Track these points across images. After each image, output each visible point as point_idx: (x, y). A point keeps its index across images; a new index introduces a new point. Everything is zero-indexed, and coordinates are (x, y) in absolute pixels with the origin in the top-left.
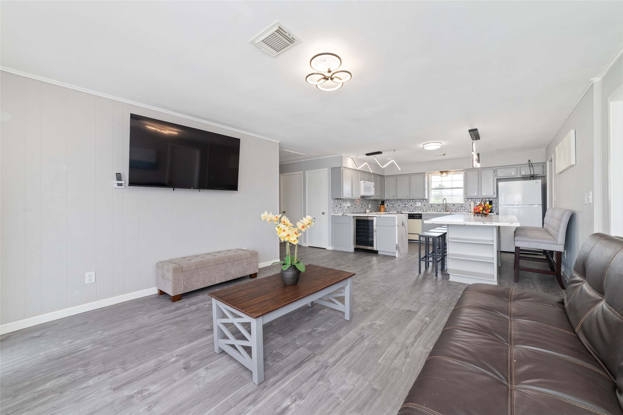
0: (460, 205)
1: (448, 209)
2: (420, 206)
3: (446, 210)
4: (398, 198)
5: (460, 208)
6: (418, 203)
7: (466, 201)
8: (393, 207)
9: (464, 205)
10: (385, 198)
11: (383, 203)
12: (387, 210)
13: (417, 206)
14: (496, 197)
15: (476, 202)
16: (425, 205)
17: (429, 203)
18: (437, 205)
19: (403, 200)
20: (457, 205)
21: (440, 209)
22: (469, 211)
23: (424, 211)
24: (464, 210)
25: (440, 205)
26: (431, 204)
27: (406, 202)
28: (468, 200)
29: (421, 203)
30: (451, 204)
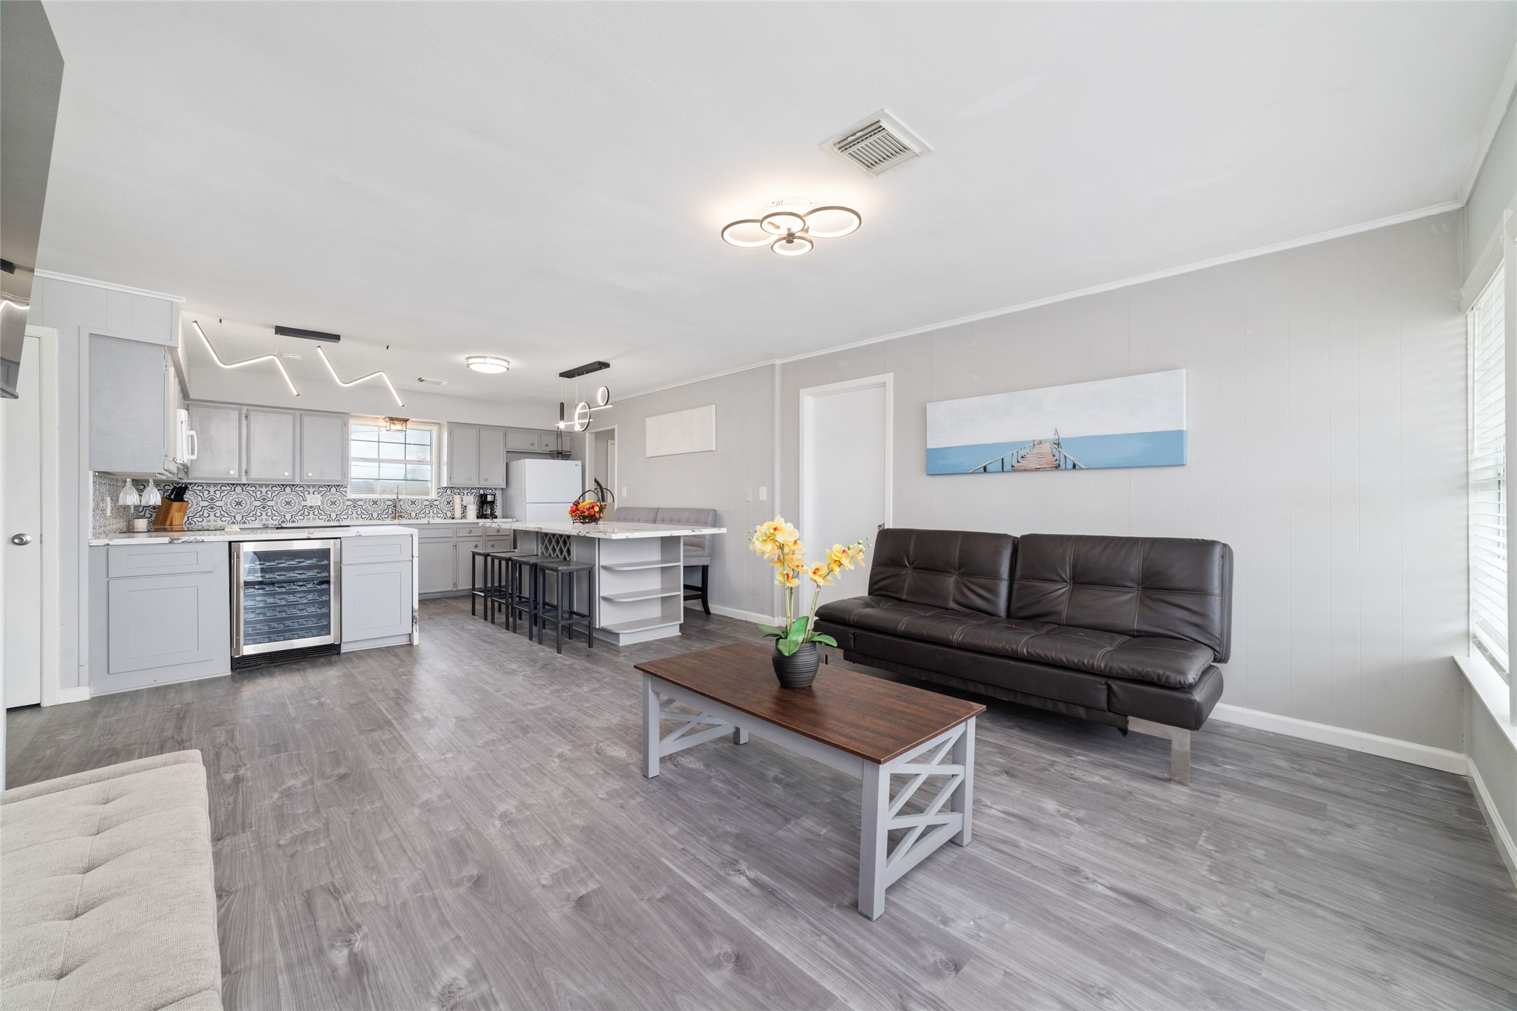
0: (427, 503)
1: (399, 511)
2: (319, 504)
3: (396, 514)
5: (427, 509)
6: (311, 495)
7: (441, 493)
9: (436, 503)
13: (308, 503)
14: (504, 487)
15: (464, 497)
16: (333, 503)
17: (346, 496)
18: (371, 501)
19: (254, 487)
20: (421, 501)
21: (379, 512)
22: (446, 515)
23: (330, 519)
24: (437, 515)
25: (379, 501)
26: (352, 500)
27: (269, 493)
28: (445, 492)
29: (321, 496)
30: (406, 500)
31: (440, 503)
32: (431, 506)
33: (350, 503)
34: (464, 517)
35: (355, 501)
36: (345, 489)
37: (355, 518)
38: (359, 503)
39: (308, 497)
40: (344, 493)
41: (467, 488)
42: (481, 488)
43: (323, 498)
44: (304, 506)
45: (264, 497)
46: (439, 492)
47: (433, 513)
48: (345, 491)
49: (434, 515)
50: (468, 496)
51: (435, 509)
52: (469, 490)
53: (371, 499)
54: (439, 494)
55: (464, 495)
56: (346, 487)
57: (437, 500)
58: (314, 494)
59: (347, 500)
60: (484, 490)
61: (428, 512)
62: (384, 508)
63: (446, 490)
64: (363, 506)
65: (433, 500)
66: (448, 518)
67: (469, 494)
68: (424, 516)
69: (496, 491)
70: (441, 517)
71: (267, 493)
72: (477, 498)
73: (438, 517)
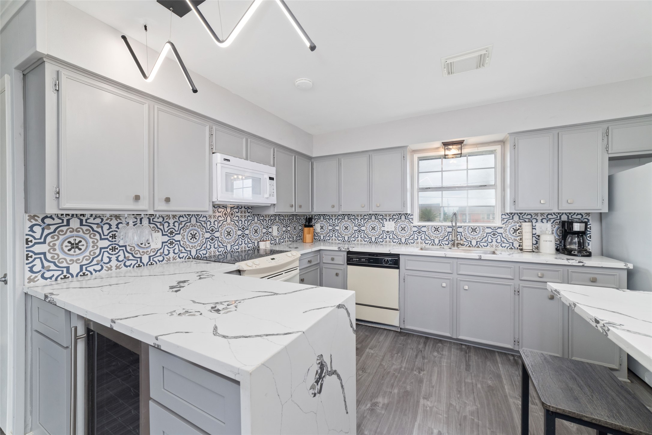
0: (489, 230)
1: (459, 239)
2: (394, 230)
3: (456, 242)
4: (345, 209)
5: (490, 237)
7: (506, 220)
8: (334, 231)
9: (499, 231)
10: (315, 210)
11: (309, 222)
12: (322, 238)
13: (386, 229)
14: (605, 210)
15: (537, 224)
16: (403, 229)
17: (413, 223)
18: (433, 228)
19: (354, 216)
20: (483, 229)
21: (441, 239)
22: (513, 245)
23: (401, 243)
24: (502, 244)
25: (440, 228)
26: (418, 227)
27: (362, 220)
28: (511, 218)
29: (395, 223)
30: (466, 228)
31: (505, 231)
32: (494, 235)
33: (415, 229)
34: (536, 248)
36: (412, 217)
37: (419, 243)
38: (423, 229)
39: (385, 223)
40: (411, 220)
41: (541, 213)
42: (563, 213)
43: (396, 224)
44: (383, 231)
45: (359, 223)
46: (504, 219)
47: (496, 242)
48: (412, 219)
49: (498, 244)
50: (543, 223)
51: (499, 237)
52: (544, 216)
53: (433, 226)
54: (504, 221)
55: (537, 222)
56: (413, 215)
57: (502, 228)
58: (389, 221)
59: (414, 227)
60: (568, 216)
61: (490, 241)
62: (445, 234)
63: (513, 216)
64: (426, 232)
65: (496, 228)
66: (515, 248)
67: (544, 221)
68: (485, 244)
69: (588, 217)
70: (506, 247)
71: (361, 221)
72: (557, 226)
73: (503, 247)
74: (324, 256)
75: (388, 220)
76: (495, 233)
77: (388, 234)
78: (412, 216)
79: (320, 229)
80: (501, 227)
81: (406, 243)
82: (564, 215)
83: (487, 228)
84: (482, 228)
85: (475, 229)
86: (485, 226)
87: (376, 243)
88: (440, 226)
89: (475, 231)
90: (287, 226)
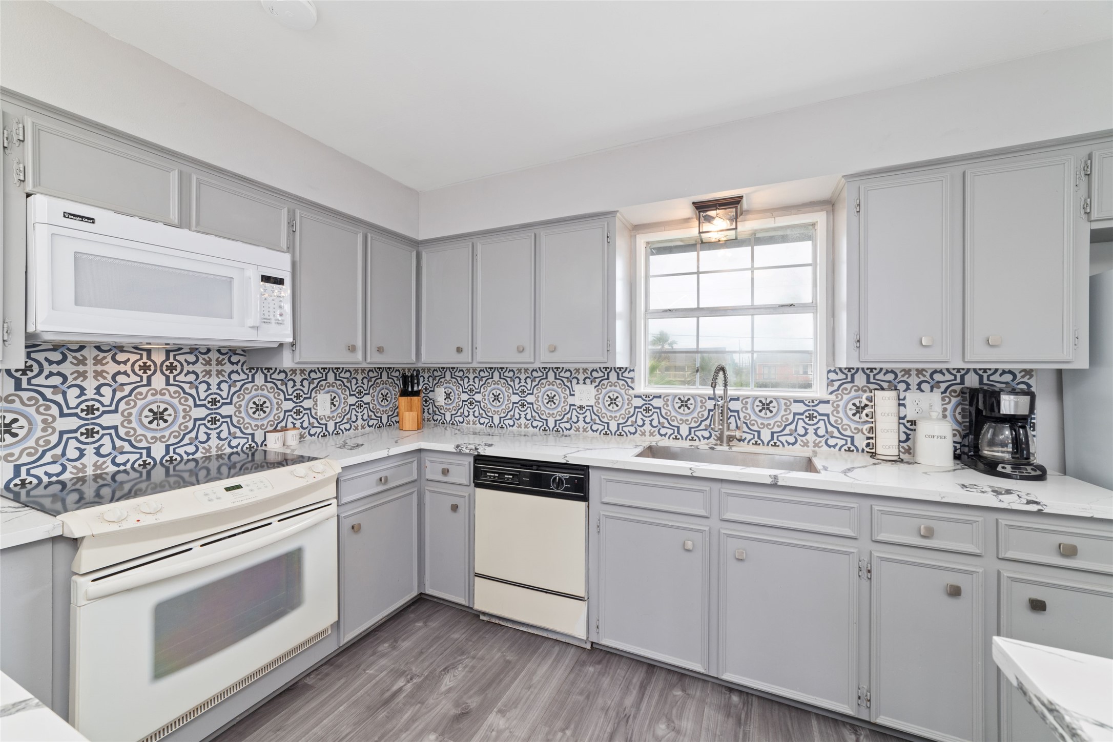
0: (800, 408)
1: (733, 426)
2: (593, 404)
3: (726, 433)
4: (485, 356)
5: (801, 423)
6: (581, 386)
7: (837, 384)
9: (822, 409)
11: (410, 384)
12: (448, 418)
13: (577, 401)
14: (1083, 363)
15: (908, 395)
16: (613, 401)
17: (633, 389)
18: (677, 400)
19: (512, 371)
20: (785, 404)
21: (693, 425)
22: (852, 443)
23: (608, 432)
24: (827, 439)
25: (692, 401)
26: (644, 397)
27: (529, 381)
28: (849, 379)
29: (595, 387)
30: (749, 401)
31: (836, 409)
32: (811, 417)
34: (907, 452)
35: (647, 397)
36: (631, 375)
37: (647, 434)
38: (656, 403)
39: (577, 388)
40: (629, 381)
41: (917, 370)
42: (968, 370)
43: (598, 391)
44: (571, 405)
45: (523, 388)
46: (833, 381)
47: (816, 434)
48: (632, 378)
49: (819, 439)
50: (923, 391)
51: (821, 424)
52: (924, 376)
53: (676, 396)
54: (833, 386)
55: (908, 389)
56: (633, 370)
57: (828, 402)
58: (585, 383)
59: (635, 397)
60: (981, 377)
61: (801, 432)
62: (703, 415)
63: (853, 376)
64: (662, 409)
65: (816, 403)
66: (858, 450)
67: (925, 386)
68: (791, 439)
69: (1028, 379)
70: (837, 448)
71: (526, 382)
72: (954, 400)
73: (830, 446)
74: (428, 464)
75: (581, 381)
76: (813, 414)
77: (581, 412)
78: (632, 372)
79: (445, 399)
80: (826, 400)
81: (618, 433)
82: (972, 374)
83: (795, 401)
84: (783, 402)
85: (768, 404)
86: (791, 397)
87: (557, 431)
88: (693, 397)
89: (768, 409)
90: (360, 392)
